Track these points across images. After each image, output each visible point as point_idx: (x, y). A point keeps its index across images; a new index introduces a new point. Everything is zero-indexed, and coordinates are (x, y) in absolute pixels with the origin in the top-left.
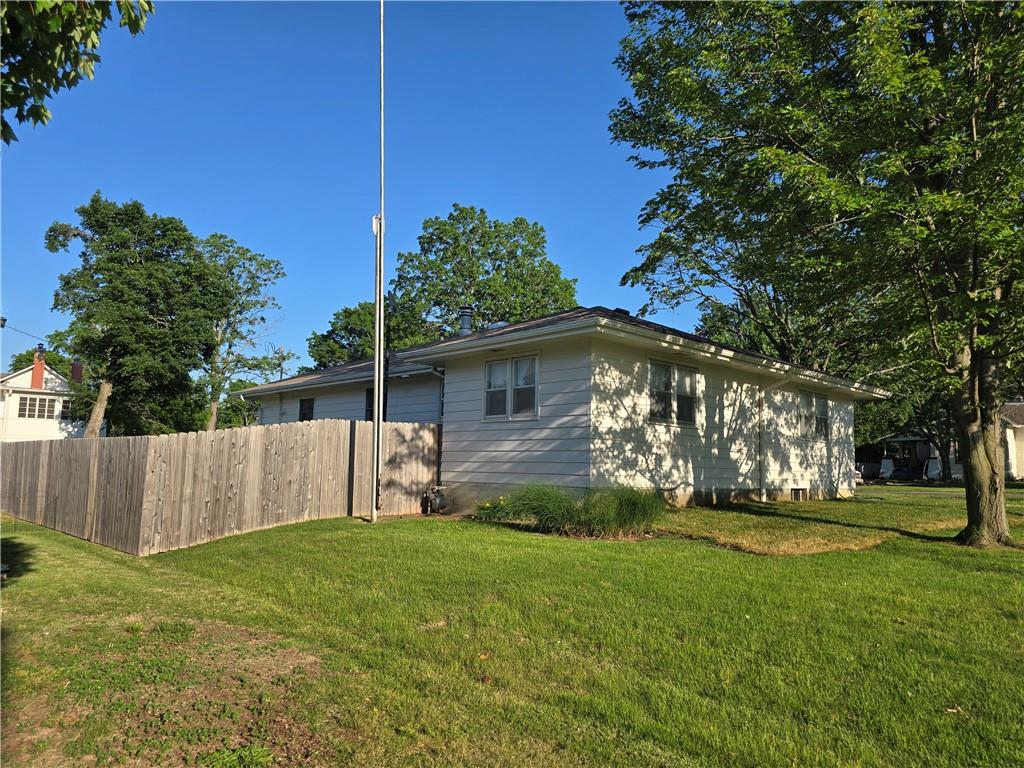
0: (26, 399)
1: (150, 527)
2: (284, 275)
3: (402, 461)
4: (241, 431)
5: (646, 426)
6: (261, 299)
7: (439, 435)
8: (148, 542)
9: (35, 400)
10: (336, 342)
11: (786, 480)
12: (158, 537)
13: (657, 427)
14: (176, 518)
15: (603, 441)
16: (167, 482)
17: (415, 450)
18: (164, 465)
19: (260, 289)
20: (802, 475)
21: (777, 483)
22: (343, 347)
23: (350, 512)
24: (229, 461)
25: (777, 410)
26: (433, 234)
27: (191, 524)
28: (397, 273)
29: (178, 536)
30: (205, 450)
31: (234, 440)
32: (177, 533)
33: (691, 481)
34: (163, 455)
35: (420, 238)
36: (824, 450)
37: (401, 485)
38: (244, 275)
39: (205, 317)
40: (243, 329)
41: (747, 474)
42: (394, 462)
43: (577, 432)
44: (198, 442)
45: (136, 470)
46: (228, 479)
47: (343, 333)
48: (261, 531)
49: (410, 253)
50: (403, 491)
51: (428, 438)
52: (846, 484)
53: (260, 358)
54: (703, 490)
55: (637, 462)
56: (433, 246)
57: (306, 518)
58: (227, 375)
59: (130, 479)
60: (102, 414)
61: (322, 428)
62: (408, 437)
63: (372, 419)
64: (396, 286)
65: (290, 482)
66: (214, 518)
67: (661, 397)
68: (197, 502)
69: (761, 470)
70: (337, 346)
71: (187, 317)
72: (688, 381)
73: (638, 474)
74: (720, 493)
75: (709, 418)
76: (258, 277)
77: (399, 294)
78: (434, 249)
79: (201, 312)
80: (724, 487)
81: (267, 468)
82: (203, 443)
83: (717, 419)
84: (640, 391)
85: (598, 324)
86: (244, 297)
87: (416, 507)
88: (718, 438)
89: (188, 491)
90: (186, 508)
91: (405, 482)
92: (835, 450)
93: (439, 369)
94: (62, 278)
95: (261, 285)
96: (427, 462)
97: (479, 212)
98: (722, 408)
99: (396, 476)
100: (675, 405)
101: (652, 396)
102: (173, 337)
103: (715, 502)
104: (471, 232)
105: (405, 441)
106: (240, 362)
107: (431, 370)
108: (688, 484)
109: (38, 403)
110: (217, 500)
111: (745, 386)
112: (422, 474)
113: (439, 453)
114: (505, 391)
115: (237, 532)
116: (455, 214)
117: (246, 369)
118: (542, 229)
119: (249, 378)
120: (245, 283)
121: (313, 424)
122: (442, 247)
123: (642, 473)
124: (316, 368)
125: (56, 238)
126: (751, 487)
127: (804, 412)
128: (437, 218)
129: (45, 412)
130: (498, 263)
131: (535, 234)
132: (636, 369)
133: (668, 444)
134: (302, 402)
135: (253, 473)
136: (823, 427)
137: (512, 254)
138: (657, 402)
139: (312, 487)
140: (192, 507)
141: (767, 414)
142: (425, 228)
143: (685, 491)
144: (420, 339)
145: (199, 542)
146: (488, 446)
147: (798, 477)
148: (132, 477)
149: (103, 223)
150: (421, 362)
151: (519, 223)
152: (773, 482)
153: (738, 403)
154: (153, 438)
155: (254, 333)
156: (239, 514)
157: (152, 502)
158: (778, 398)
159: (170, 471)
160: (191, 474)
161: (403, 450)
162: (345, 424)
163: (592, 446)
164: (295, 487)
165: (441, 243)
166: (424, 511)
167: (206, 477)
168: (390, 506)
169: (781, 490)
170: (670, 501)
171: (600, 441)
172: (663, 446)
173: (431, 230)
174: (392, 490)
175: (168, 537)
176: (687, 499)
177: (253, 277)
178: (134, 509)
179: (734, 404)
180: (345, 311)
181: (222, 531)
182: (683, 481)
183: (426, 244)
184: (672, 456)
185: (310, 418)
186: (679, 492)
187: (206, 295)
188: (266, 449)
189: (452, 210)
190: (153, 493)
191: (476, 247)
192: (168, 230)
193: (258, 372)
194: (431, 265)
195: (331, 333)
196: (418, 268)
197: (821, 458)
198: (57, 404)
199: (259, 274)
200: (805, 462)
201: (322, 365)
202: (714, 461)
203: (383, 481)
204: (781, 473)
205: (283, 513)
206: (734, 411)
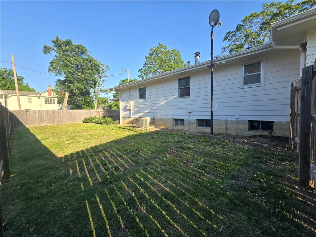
0: (46, 99)
6: (105, 75)
9: (49, 99)
19: (104, 72)
60: (67, 102)
94: (50, 63)
109: (50, 100)
125: (46, 50)
129: (52, 102)
149: (60, 45)
192: (80, 47)
198: (55, 100)
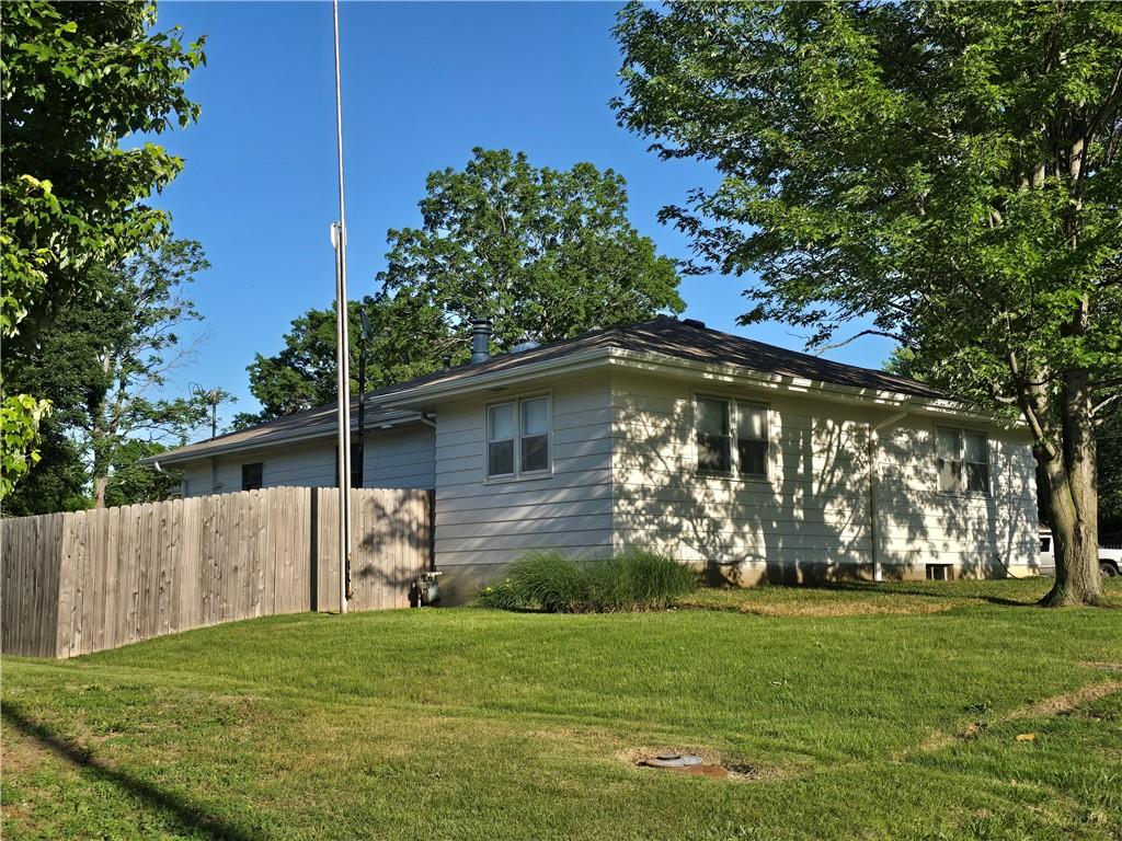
1: (69, 624)
2: (207, 264)
3: (379, 543)
4: (173, 505)
5: (693, 481)
6: (169, 305)
7: (431, 502)
8: (67, 643)
10: (296, 369)
11: (919, 551)
12: (78, 637)
13: (710, 483)
14: (99, 613)
15: (631, 502)
16: (87, 569)
17: (399, 526)
18: (83, 549)
19: (169, 289)
20: (945, 545)
21: (902, 555)
22: (308, 377)
23: (314, 606)
24: (160, 542)
25: (902, 455)
26: (442, 196)
27: (117, 620)
28: (388, 262)
29: (102, 636)
30: (130, 529)
31: (164, 517)
32: (100, 632)
33: (762, 552)
34: (80, 536)
35: (422, 203)
36: (984, 512)
37: (381, 572)
38: (142, 270)
39: (89, 344)
40: (143, 355)
41: (851, 543)
42: (371, 543)
43: (599, 491)
44: (122, 519)
45: (48, 555)
46: (159, 566)
47: (307, 355)
48: (201, 629)
49: (407, 230)
50: (384, 581)
51: (417, 510)
52: (1024, 560)
53: (172, 403)
54: (781, 564)
55: (682, 527)
56: (444, 215)
57: (258, 614)
58: (119, 432)
59: (38, 568)
61: (275, 498)
62: (389, 509)
63: (338, 485)
64: (387, 281)
65: (236, 568)
66: (144, 613)
67: (715, 443)
68: (122, 593)
69: (874, 539)
70: (299, 376)
71: (62, 344)
72: (756, 421)
73: (682, 543)
74: (807, 568)
75: (789, 468)
76: (164, 271)
77: (392, 294)
78: (446, 220)
79: (84, 337)
80: (815, 561)
81: (207, 551)
82: (127, 520)
83: (801, 470)
84: (683, 437)
85: (609, 356)
86: (142, 305)
87: (402, 600)
88: (804, 495)
89: (111, 580)
90: (110, 599)
91: (388, 568)
92: (1004, 512)
93: (429, 416)
95: (169, 283)
96: (416, 543)
97: (516, 158)
98: (809, 455)
99: (376, 562)
100: (735, 454)
101: (701, 441)
102: (43, 376)
103: (800, 580)
104: (505, 188)
105: (385, 515)
106: (140, 411)
107: (418, 418)
108: (756, 557)
110: (147, 591)
111: (846, 425)
112: (408, 558)
113: (431, 529)
114: (512, 441)
115: (171, 631)
116: (477, 163)
117: (150, 421)
118: (621, 180)
119: (155, 436)
120: (144, 280)
121: (264, 494)
122: (459, 216)
123: (688, 541)
124: (264, 416)
126: (859, 562)
127: (949, 458)
128: (448, 171)
130: (549, 237)
131: (610, 189)
132: (678, 410)
133: (726, 505)
134: (245, 468)
135: (189, 556)
136: (981, 477)
137: (572, 222)
138: (709, 450)
139: (264, 574)
140: (117, 600)
141: (883, 460)
142: (430, 188)
143: (754, 566)
144: (427, 366)
145: (127, 642)
146: (495, 515)
147: (939, 547)
148: (42, 566)
150: (405, 407)
151: (583, 172)
152: (895, 555)
153: (834, 449)
154: (68, 514)
155: (161, 361)
156: (173, 609)
157: (70, 593)
158: (901, 440)
159: (90, 555)
160: (114, 559)
161: (383, 526)
162: (304, 493)
163: (616, 509)
164: (242, 574)
165: (456, 210)
166: (414, 604)
167: (133, 562)
168: (366, 600)
169: (910, 565)
170: (730, 579)
171: (626, 502)
172: (719, 507)
173: (439, 190)
174: (370, 579)
175: (90, 636)
176: (757, 576)
177: (156, 271)
178: (47, 602)
179: (829, 449)
180: (312, 316)
181: (154, 630)
182: (750, 552)
183: (433, 214)
184: (734, 520)
185: (258, 486)
186: (746, 567)
187: (89, 309)
188: (205, 527)
189: (472, 157)
190: (71, 582)
191: (515, 215)
193: (169, 426)
194: (440, 246)
195: (286, 355)
196: (421, 252)
197: (980, 522)
199: (166, 265)
200: (952, 527)
201: (273, 409)
202: (798, 526)
203: (356, 566)
204: (910, 540)
205: (228, 607)
206: (828, 458)
